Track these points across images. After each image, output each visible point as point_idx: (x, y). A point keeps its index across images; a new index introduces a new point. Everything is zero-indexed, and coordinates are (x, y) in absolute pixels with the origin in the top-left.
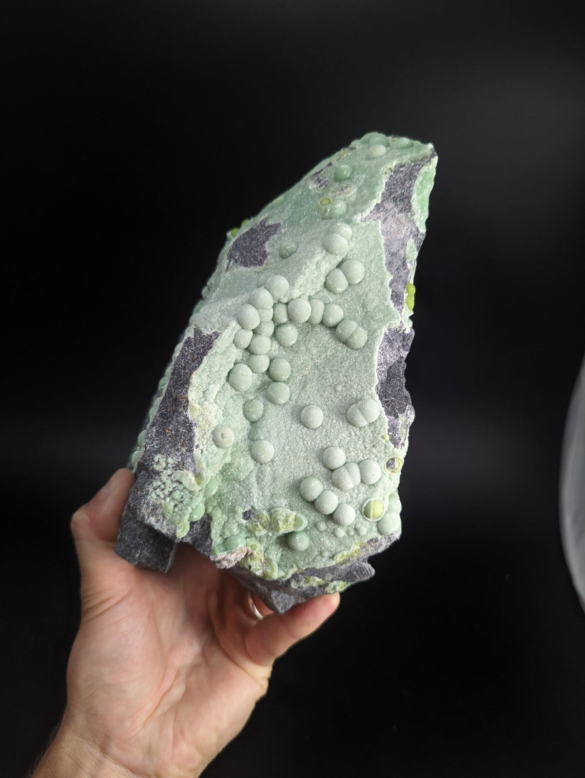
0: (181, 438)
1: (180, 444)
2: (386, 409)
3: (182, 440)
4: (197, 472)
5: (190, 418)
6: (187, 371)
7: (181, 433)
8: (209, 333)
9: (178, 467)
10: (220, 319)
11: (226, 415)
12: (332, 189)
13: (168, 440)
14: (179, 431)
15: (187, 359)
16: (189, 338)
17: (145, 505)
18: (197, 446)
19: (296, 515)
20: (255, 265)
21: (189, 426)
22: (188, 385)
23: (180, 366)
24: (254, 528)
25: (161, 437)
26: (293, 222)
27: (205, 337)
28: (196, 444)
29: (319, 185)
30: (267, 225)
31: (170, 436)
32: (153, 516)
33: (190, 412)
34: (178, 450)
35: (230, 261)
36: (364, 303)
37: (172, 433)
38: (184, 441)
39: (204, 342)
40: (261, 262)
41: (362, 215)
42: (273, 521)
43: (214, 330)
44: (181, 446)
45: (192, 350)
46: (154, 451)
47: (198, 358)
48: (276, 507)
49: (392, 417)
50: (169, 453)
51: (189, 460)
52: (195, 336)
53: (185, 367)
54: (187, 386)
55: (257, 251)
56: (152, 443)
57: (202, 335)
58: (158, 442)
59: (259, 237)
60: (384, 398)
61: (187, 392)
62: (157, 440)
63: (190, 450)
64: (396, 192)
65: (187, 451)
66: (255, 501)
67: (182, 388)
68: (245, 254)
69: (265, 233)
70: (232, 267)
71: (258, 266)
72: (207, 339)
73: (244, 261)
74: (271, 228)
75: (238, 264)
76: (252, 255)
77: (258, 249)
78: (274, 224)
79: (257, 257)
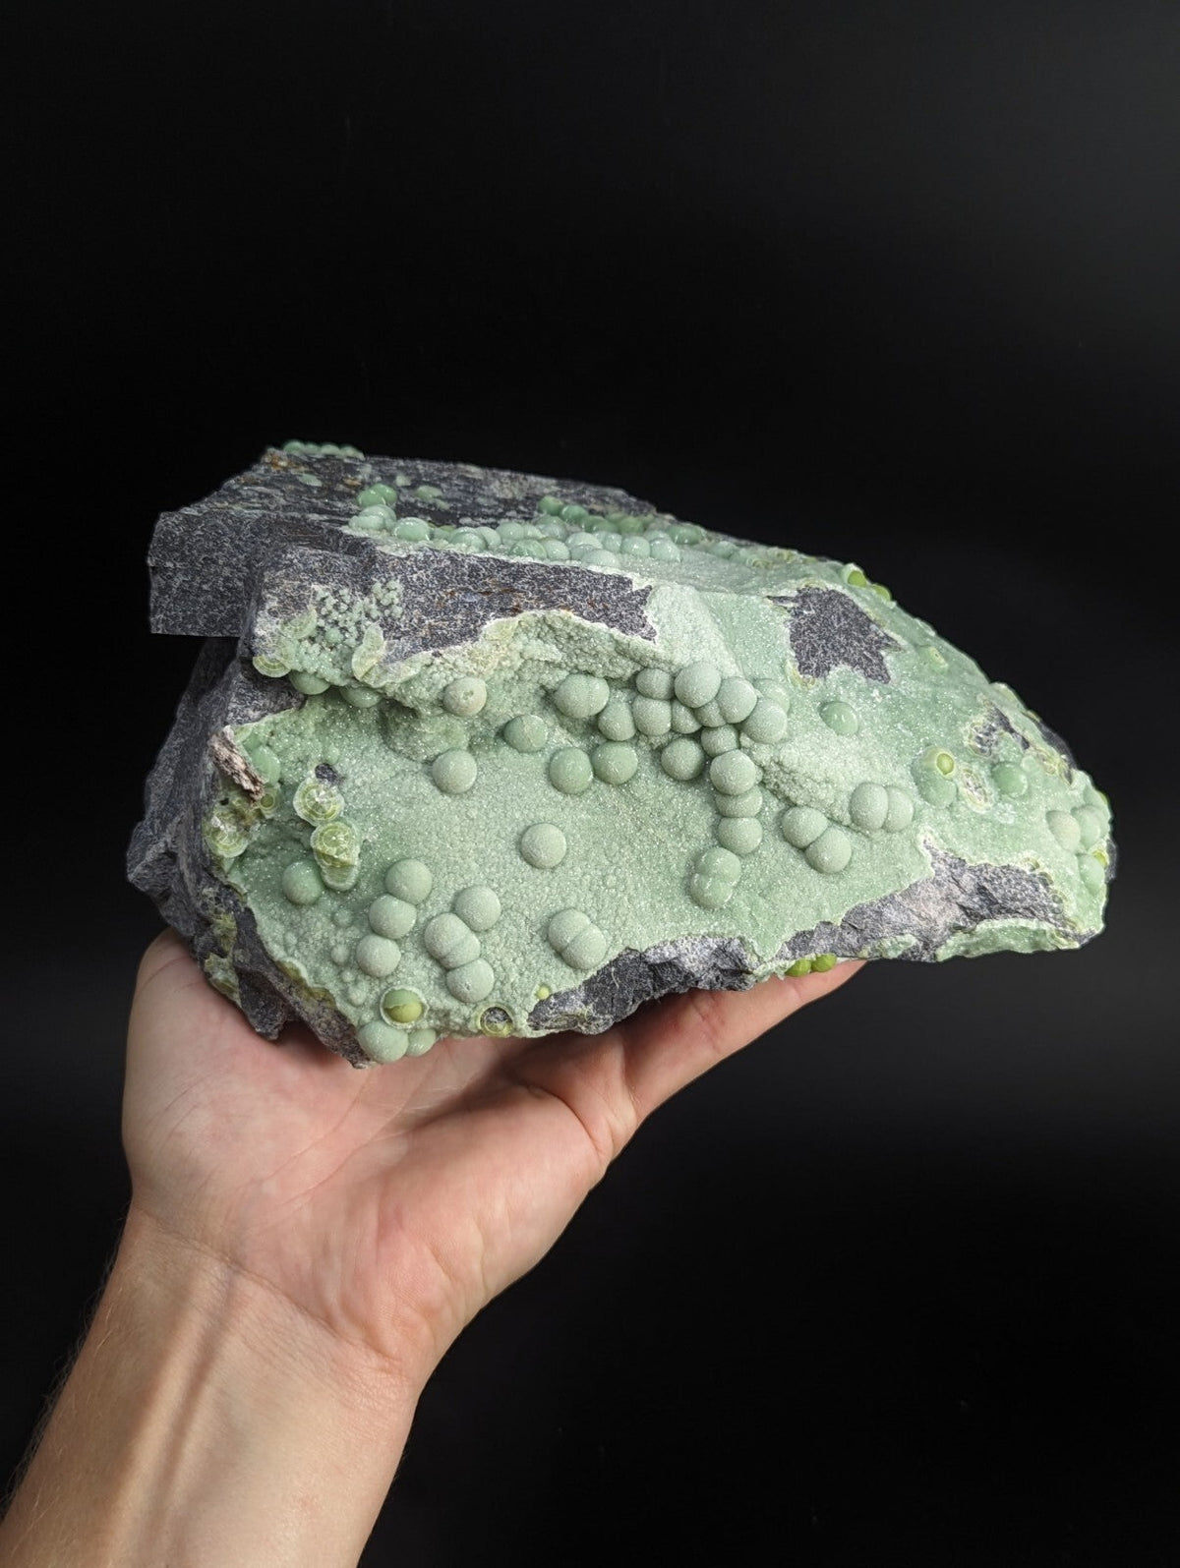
0: (443, 620)
1: (432, 621)
2: (595, 978)
3: (440, 624)
4: (390, 666)
5: (485, 627)
6: (569, 597)
7: (452, 619)
8: (649, 621)
9: (389, 626)
10: (680, 634)
11: (507, 687)
12: (975, 767)
13: (434, 596)
14: (455, 613)
15: (592, 591)
16: (630, 582)
17: (297, 583)
18: (437, 655)
19: (353, 866)
20: (799, 657)
21: (469, 632)
22: (544, 608)
23: (574, 581)
24: (305, 792)
25: (436, 582)
26: (896, 707)
27: (639, 613)
28: (441, 651)
29: (981, 736)
30: (883, 653)
31: (441, 598)
32: (280, 602)
33: (496, 625)
34: (420, 624)
35: (795, 600)
37: (447, 601)
38: (441, 629)
39: (631, 614)
40: (806, 668)
41: (936, 840)
42: (331, 827)
43: (657, 628)
44: (430, 624)
45: (610, 596)
46: (405, 576)
47: (599, 611)
49: (583, 993)
50: (410, 607)
51: (408, 647)
52: (637, 593)
53: (575, 590)
54: (542, 606)
55: (825, 652)
56: (420, 568)
57: (642, 607)
58: (424, 578)
59: (855, 643)
60: (612, 969)
61: (531, 607)
62: (427, 576)
63: (426, 644)
65: (424, 638)
66: (359, 783)
67: (536, 597)
68: (815, 628)
69: (865, 653)
70: (786, 608)
71: (798, 664)
72: (637, 618)
73: (802, 630)
74: (876, 664)
75: (792, 619)
76: (815, 645)
77: (829, 653)
78: (885, 668)
79: (813, 656)
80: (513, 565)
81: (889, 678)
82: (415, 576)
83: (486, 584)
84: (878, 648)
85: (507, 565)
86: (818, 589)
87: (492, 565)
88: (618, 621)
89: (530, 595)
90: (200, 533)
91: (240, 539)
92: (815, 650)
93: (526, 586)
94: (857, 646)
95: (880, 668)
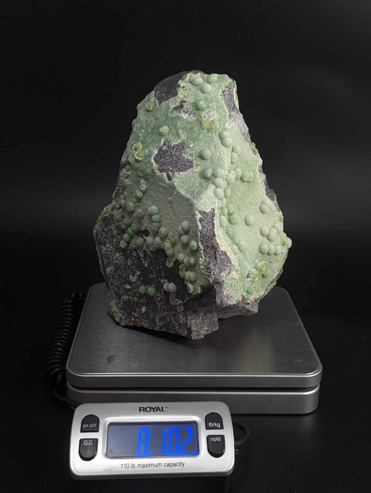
0: (224, 261)
2: (270, 199)
3: (226, 261)
4: (236, 269)
5: (223, 250)
6: (210, 232)
8: (209, 210)
9: (229, 273)
10: (210, 202)
12: (202, 115)
13: (220, 265)
14: (222, 259)
15: (206, 227)
16: (200, 218)
19: (264, 263)
20: (188, 168)
21: (225, 254)
22: (215, 237)
23: (205, 232)
24: (253, 279)
26: (194, 139)
28: (230, 259)
29: (188, 114)
30: (172, 145)
31: (220, 263)
32: (228, 300)
33: (222, 248)
34: (227, 266)
36: (246, 161)
37: (220, 261)
38: (227, 260)
40: (191, 166)
41: (228, 123)
42: (259, 271)
43: (211, 208)
44: (226, 264)
45: (206, 222)
47: (210, 224)
48: (257, 265)
49: (273, 201)
50: (224, 270)
51: (232, 267)
52: (202, 215)
53: (207, 231)
56: (216, 270)
57: (206, 213)
60: (268, 196)
61: (216, 240)
62: (216, 268)
63: (231, 263)
64: (232, 106)
65: (230, 264)
66: (249, 268)
68: (175, 165)
69: (175, 150)
70: (173, 175)
71: (191, 168)
72: (209, 214)
73: (178, 169)
74: (177, 147)
75: (176, 172)
76: (181, 164)
77: (181, 160)
78: (178, 144)
79: (185, 165)
80: (204, 248)
81: (181, 142)
82: (218, 271)
83: (212, 254)
84: (171, 147)
85: (204, 250)
86: (158, 167)
87: (206, 253)
88: (211, 218)
90: (194, 328)
91: (193, 318)
92: (182, 164)
93: (210, 243)
94: (174, 153)
95: (178, 145)
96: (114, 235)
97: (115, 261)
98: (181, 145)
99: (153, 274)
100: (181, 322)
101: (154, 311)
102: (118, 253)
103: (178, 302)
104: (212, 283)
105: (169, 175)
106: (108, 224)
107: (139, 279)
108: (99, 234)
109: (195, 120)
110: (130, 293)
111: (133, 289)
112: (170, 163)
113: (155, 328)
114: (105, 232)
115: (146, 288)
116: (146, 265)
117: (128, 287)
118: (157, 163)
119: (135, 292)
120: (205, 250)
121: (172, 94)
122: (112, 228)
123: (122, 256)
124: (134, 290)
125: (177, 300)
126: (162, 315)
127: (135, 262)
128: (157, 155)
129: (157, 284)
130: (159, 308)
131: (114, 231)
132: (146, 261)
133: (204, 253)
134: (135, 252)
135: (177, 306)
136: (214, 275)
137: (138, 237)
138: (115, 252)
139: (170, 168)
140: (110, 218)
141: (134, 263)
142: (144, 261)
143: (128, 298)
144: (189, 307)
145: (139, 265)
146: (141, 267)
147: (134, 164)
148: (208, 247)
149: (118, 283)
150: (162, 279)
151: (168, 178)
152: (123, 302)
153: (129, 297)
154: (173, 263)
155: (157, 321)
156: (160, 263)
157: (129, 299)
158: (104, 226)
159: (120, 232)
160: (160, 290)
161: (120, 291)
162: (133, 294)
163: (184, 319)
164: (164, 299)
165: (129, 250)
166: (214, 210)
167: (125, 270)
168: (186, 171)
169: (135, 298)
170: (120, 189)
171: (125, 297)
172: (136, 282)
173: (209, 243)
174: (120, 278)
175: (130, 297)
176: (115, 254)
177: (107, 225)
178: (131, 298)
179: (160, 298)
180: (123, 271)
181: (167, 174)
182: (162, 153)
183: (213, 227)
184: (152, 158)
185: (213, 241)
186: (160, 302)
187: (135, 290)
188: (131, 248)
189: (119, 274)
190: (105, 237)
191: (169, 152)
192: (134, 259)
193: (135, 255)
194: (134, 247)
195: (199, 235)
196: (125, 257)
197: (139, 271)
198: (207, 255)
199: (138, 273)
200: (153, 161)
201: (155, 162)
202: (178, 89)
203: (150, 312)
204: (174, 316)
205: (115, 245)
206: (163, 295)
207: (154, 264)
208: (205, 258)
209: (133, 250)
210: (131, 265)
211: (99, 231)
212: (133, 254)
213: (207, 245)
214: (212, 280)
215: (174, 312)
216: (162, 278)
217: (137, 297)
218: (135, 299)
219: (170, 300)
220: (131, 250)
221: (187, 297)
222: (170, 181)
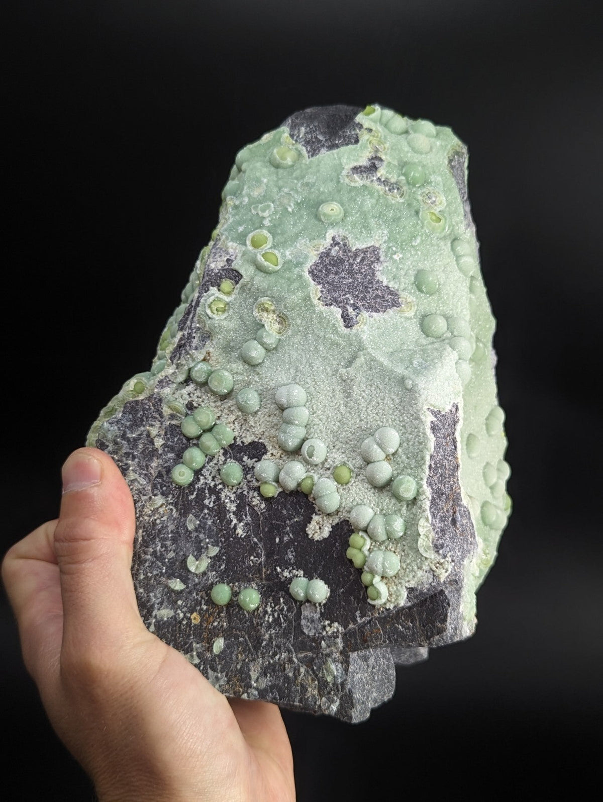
3: (468, 532)
5: (465, 505)
8: (450, 408)
14: (463, 525)
16: (431, 422)
21: (468, 514)
27: (446, 414)
29: (387, 188)
30: (354, 249)
31: (460, 535)
33: (464, 498)
34: (470, 543)
38: (470, 530)
41: (463, 226)
43: (452, 403)
45: (443, 433)
47: (450, 439)
51: (476, 546)
52: (436, 416)
54: (457, 474)
56: (456, 552)
57: (443, 413)
61: (458, 479)
62: (456, 546)
65: (474, 538)
68: (361, 295)
69: (359, 261)
70: (357, 316)
71: (395, 308)
72: (449, 415)
73: (367, 304)
74: (365, 254)
75: (363, 310)
76: (374, 295)
77: (375, 286)
78: (366, 248)
79: (384, 297)
80: (433, 497)
81: (374, 246)
82: (459, 554)
83: (447, 511)
84: (349, 251)
85: (433, 502)
86: (321, 292)
87: (435, 509)
88: (452, 427)
89: (451, 483)
90: (358, 695)
92: (377, 296)
93: (447, 486)
94: (357, 266)
95: (367, 251)
96: (156, 450)
97: (149, 516)
98: (374, 251)
99: (258, 556)
100: (329, 679)
101: (249, 649)
102: (160, 496)
103: (328, 628)
104: (444, 582)
105: (347, 315)
106: (142, 420)
107: (212, 567)
108: (107, 443)
109: (403, 203)
110: (180, 602)
111: (190, 593)
112: (352, 288)
113: (243, 693)
114: (128, 440)
115: (232, 590)
116: (240, 531)
117: (177, 585)
118: (319, 283)
119: (197, 599)
120: (435, 500)
121: (344, 138)
122: (154, 431)
123: (170, 504)
124: (194, 594)
125: (327, 622)
126: (271, 661)
127: (209, 522)
128: (316, 265)
129: (267, 580)
130: (264, 643)
131: (156, 439)
132: (240, 520)
133: (431, 508)
134: (213, 497)
135: (323, 638)
136: (453, 564)
137: (226, 460)
138: (151, 495)
139: (350, 298)
140: (149, 406)
141: (205, 524)
142: (235, 521)
143: (172, 613)
144: (359, 641)
145: (221, 530)
146: (224, 536)
147: (252, 279)
148: (442, 494)
149: (149, 574)
150: (288, 569)
151: (345, 321)
152: (155, 626)
153: (175, 612)
154: (331, 529)
155: (254, 675)
156: (288, 528)
157: (174, 618)
158: (128, 424)
159: (173, 442)
160: (274, 596)
161: (152, 595)
162: (189, 605)
163: (337, 670)
164: (284, 620)
165: (194, 490)
166: (457, 409)
167: (174, 540)
168: (385, 311)
169: (195, 615)
170: (194, 335)
171: (165, 613)
172: (204, 574)
173: (444, 485)
174: (158, 562)
175: (179, 611)
176: (150, 498)
177: (136, 423)
178: (181, 615)
179: (273, 616)
180: (168, 543)
181: (343, 313)
182: (330, 262)
183: (454, 448)
184: (306, 271)
185: (454, 481)
186: (269, 626)
187: (197, 594)
188: (204, 486)
189: (155, 552)
190: (125, 453)
191: (346, 263)
192: (205, 514)
193: (211, 505)
194: (212, 484)
195: (428, 463)
196: (181, 509)
197: (218, 546)
198: (438, 513)
199: (214, 551)
200: (308, 276)
201: (314, 280)
202: (360, 131)
203: (235, 653)
204: (309, 663)
205: (155, 475)
206: (282, 610)
207: (264, 529)
208: (432, 520)
209: (207, 491)
210: (196, 530)
211: (110, 436)
212: (206, 502)
213: (440, 489)
214: (447, 574)
215: (310, 654)
216: (286, 565)
217: (200, 614)
218: (195, 619)
219: (303, 622)
220: (202, 490)
221: (361, 617)
222: (349, 329)
